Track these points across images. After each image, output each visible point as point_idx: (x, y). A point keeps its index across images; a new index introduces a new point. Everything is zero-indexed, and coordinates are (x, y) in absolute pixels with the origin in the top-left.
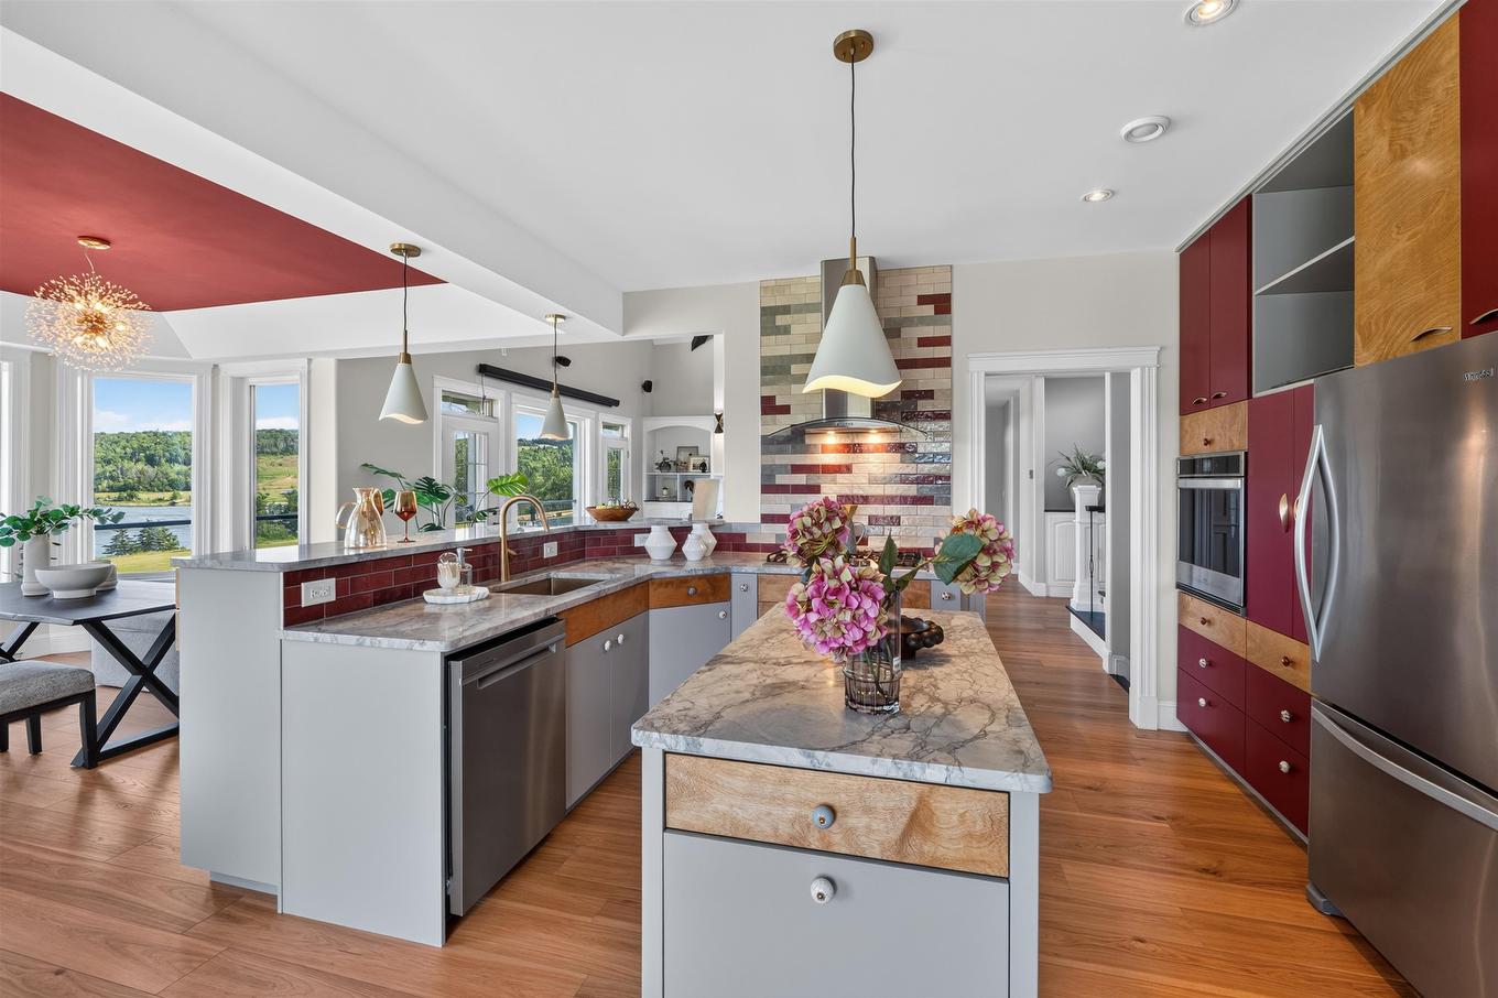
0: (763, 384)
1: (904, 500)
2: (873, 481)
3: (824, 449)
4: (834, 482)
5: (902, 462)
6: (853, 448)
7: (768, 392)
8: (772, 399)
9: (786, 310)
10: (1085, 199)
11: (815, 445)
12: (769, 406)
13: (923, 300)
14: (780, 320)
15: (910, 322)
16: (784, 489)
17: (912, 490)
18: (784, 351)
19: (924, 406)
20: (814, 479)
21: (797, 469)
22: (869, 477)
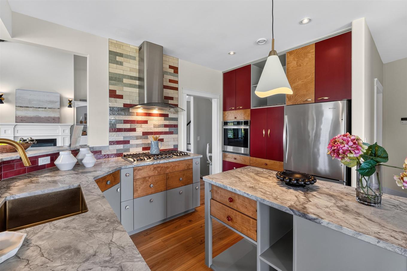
0: (110, 84)
1: (166, 133)
2: (155, 126)
3: (137, 114)
4: (141, 127)
5: (164, 120)
6: (149, 115)
7: (113, 88)
8: (115, 91)
9: (121, 55)
10: (229, 53)
11: (133, 112)
12: (113, 94)
13: (171, 67)
14: (118, 59)
15: (166, 73)
16: (120, 130)
17: (167, 130)
18: (121, 72)
19: (170, 102)
20: (133, 126)
21: (126, 122)
22: (154, 125)
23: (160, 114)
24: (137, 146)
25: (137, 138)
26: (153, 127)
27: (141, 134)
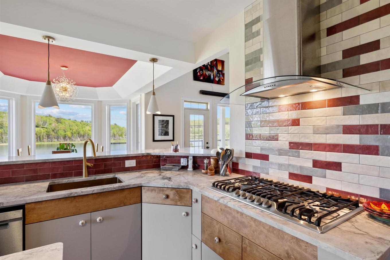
0: (246, 72)
1: (348, 149)
2: (316, 131)
4: (287, 132)
5: (344, 114)
6: (304, 106)
7: (248, 76)
8: (251, 80)
9: (257, 20)
12: (249, 85)
14: (255, 28)
17: (354, 139)
18: (258, 47)
19: (368, 58)
20: (274, 131)
21: (264, 124)
22: (314, 128)
23: (330, 100)
24: (280, 166)
25: (281, 152)
26: (312, 132)
27: (287, 146)
